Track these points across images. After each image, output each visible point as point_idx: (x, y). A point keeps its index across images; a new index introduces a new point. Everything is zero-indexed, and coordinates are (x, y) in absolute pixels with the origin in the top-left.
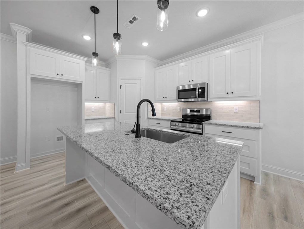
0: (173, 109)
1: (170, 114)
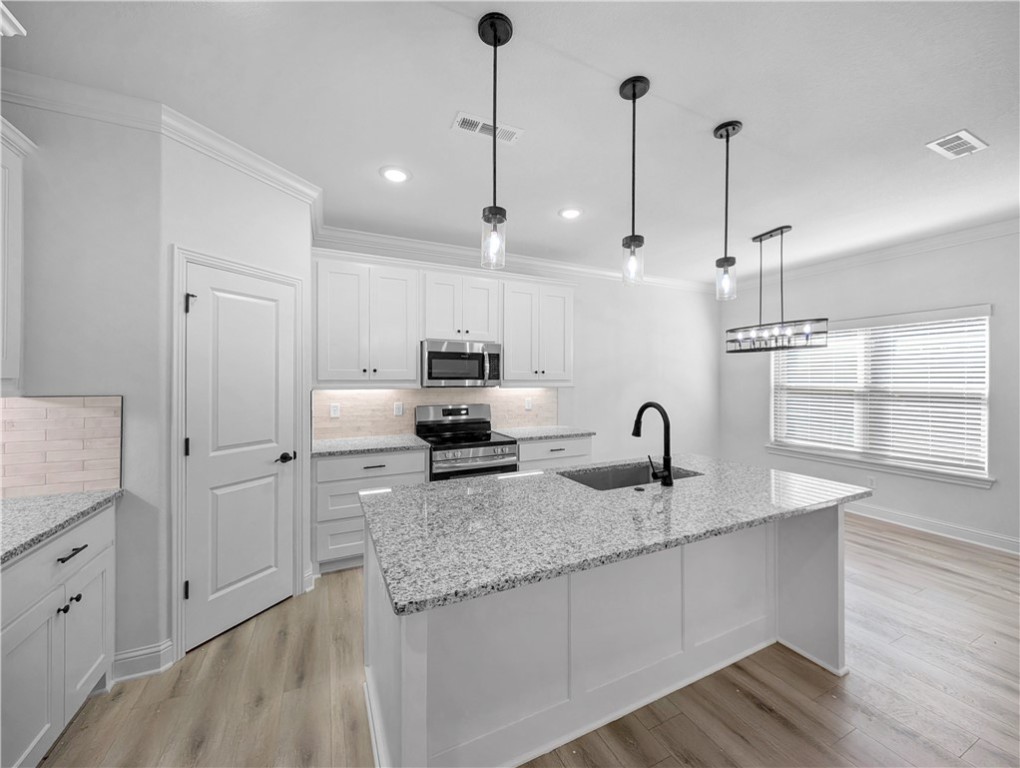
0: (373, 410)
1: (359, 429)
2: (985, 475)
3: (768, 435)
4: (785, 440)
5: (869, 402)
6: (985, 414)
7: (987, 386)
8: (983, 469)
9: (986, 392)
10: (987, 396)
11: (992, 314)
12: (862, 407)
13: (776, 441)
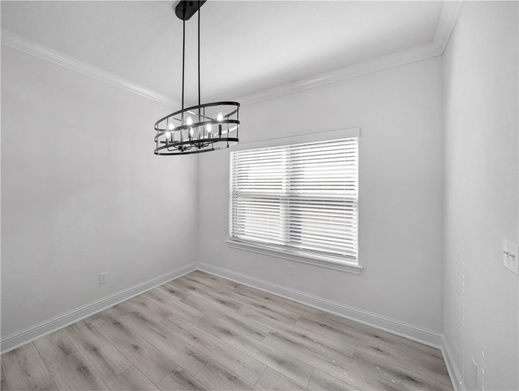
2: (355, 264)
3: (228, 232)
4: (238, 236)
5: (289, 205)
6: (355, 213)
7: (356, 192)
8: (354, 258)
9: (356, 197)
10: (357, 200)
11: (360, 136)
12: (284, 208)
13: (233, 236)
